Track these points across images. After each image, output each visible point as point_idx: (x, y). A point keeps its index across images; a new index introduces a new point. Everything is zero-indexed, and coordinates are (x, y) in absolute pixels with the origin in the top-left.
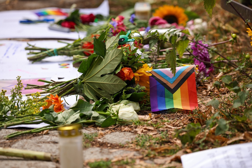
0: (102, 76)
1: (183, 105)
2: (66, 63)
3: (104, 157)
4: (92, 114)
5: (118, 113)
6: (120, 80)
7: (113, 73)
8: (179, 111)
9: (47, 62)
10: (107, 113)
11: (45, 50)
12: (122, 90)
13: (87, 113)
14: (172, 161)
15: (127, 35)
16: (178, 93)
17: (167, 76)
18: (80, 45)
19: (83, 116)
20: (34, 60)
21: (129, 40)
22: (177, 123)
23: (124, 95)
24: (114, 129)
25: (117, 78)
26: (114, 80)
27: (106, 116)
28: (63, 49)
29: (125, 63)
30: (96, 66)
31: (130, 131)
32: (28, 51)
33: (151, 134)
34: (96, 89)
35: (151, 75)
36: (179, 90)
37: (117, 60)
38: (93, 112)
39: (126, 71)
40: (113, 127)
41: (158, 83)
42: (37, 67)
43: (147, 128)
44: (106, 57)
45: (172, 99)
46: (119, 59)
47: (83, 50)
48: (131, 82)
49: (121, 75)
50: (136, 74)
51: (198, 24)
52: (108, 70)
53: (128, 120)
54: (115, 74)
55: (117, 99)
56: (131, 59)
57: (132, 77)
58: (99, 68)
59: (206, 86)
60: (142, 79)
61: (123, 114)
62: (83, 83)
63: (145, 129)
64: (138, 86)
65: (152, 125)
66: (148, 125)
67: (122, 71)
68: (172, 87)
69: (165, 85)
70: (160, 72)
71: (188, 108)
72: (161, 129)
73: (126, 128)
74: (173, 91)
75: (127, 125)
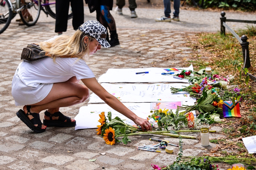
0: (206, 104)
1: (235, 114)
2: (186, 94)
3: (214, 138)
4: (205, 120)
5: (214, 119)
6: (213, 106)
7: (210, 103)
8: (234, 117)
9: (178, 93)
10: (209, 118)
11: (178, 89)
12: (214, 110)
13: (203, 119)
14: (239, 140)
15: (214, 89)
16: (233, 110)
17: (229, 104)
18: (191, 88)
19: (202, 120)
20: (174, 93)
21: (215, 91)
22: (236, 123)
23: (214, 112)
24: (213, 125)
25: (212, 105)
26: (211, 106)
27: (209, 120)
28: (184, 89)
29: (214, 100)
30: (203, 101)
31: (219, 126)
32: (171, 90)
33: (227, 127)
34: (204, 109)
35: (223, 104)
36: (233, 109)
37: (212, 99)
38: (205, 119)
39: (215, 103)
40: (212, 124)
41: (226, 107)
42: (175, 96)
43: (225, 125)
44: (207, 97)
45: (231, 112)
46: (213, 99)
47: (192, 90)
48: (217, 107)
49: (213, 104)
50: (218, 104)
51: (231, 77)
52: (208, 102)
53: (217, 121)
54: (211, 104)
55: (212, 113)
56: (216, 98)
57: (217, 105)
58: (205, 101)
59: (241, 106)
60: (220, 105)
61: (216, 119)
62: (199, 106)
63: (224, 125)
64: (219, 108)
65: (226, 123)
66: (225, 124)
67: (213, 103)
68: (231, 108)
69: (228, 107)
70: (226, 102)
71: (237, 116)
72: (230, 125)
73: (217, 125)
74: (231, 109)
75: (217, 123)
